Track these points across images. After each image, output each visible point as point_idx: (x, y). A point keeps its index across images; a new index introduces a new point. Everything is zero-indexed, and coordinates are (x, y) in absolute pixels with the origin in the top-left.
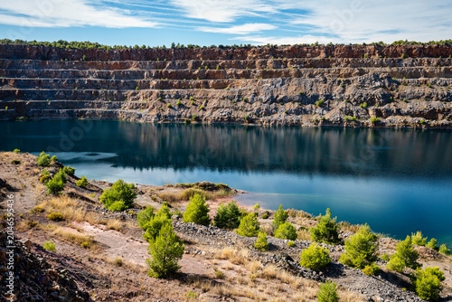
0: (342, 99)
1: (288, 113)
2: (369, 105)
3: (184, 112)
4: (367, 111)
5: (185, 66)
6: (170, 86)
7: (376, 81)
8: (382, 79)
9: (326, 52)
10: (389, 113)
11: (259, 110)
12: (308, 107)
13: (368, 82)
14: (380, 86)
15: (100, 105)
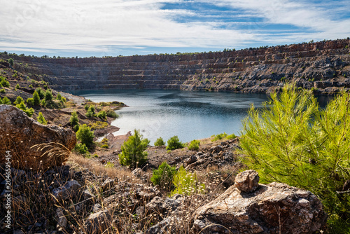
0: (299, 76)
1: (261, 85)
2: (315, 80)
3: (208, 85)
4: (313, 84)
5: (226, 60)
6: (212, 72)
7: (327, 63)
8: (333, 61)
9: (317, 47)
10: (328, 85)
11: (245, 83)
12: (275, 82)
13: (321, 64)
14: (330, 66)
15: (174, 82)
